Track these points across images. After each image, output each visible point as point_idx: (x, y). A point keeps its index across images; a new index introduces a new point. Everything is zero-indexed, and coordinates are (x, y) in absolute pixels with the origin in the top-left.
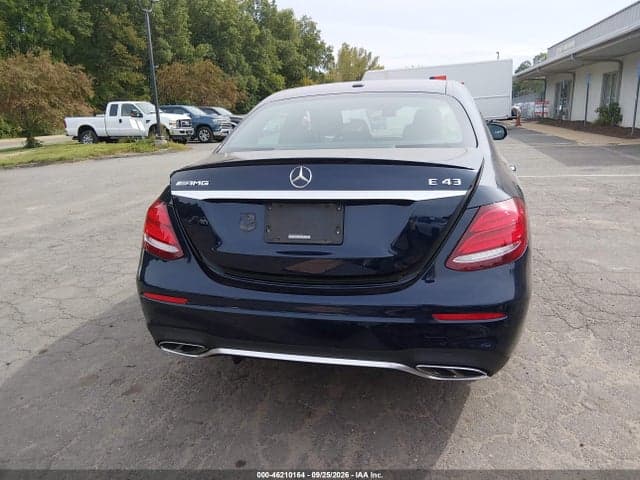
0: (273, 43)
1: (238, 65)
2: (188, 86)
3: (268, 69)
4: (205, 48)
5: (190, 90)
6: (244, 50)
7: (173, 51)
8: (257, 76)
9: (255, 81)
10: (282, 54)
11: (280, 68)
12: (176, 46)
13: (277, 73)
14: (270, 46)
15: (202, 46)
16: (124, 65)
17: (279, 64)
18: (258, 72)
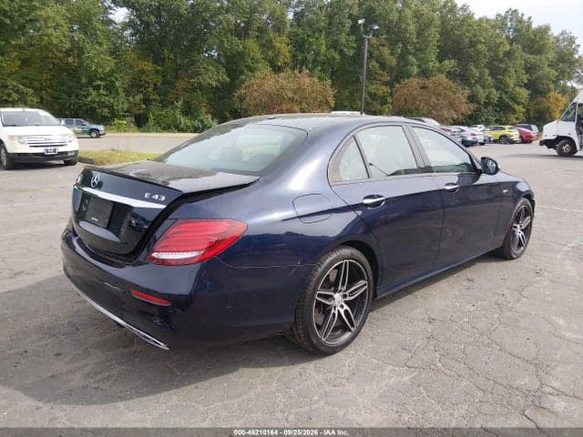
0: (521, 57)
1: (480, 78)
2: (419, 98)
3: (511, 82)
4: (449, 64)
5: (420, 102)
6: (490, 65)
7: (419, 66)
8: (498, 89)
9: (495, 95)
10: (529, 69)
11: (526, 81)
12: (423, 62)
13: (521, 86)
14: (518, 62)
15: (447, 62)
16: (375, 79)
17: (525, 78)
18: (499, 85)
